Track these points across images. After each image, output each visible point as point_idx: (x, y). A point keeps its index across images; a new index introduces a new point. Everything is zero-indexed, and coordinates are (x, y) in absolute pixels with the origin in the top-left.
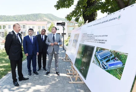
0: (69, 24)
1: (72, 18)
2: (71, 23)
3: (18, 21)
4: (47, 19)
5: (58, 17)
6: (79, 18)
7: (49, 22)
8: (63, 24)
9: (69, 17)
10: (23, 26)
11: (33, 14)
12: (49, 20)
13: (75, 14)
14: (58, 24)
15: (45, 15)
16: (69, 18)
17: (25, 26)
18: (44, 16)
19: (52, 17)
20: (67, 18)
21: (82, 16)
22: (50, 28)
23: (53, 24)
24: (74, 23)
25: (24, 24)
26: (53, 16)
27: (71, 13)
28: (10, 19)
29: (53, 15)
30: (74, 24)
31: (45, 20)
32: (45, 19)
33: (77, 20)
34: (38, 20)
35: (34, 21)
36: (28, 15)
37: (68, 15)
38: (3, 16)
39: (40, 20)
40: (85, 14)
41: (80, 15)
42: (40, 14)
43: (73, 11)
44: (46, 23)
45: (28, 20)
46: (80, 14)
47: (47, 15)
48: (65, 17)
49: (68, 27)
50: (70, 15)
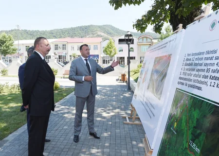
0: (141, 40)
1: (147, 26)
2: (145, 39)
3: (57, 38)
4: (103, 34)
5: (121, 30)
6: (162, 25)
7: (105, 39)
9: (142, 25)
10: (62, 46)
11: (81, 27)
12: (106, 35)
13: (153, 19)
14: (121, 41)
15: (99, 27)
17: (65, 45)
18: (99, 29)
19: (112, 31)
20: (136, 27)
21: (168, 19)
22: (106, 49)
23: (112, 41)
24: (150, 39)
25: (64, 43)
27: (145, 16)
29: (112, 27)
30: (150, 41)
31: (99, 36)
32: (99, 33)
33: (158, 29)
34: (88, 37)
35: (82, 37)
36: (73, 29)
37: (139, 21)
39: (92, 36)
41: (164, 19)
42: (91, 25)
43: (149, 12)
44: (100, 39)
45: (72, 37)
46: (165, 17)
47: (103, 28)
48: (134, 26)
49: (139, 45)
50: (143, 19)
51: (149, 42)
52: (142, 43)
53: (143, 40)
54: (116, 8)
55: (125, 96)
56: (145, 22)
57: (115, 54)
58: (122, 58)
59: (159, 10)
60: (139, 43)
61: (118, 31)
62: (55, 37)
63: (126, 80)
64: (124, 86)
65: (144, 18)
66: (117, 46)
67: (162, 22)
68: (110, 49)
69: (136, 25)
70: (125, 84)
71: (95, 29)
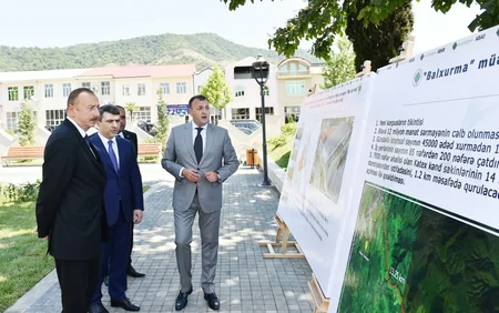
0: (284, 69)
1: (298, 42)
2: (293, 66)
3: (84, 66)
4: (195, 55)
5: (237, 46)
6: (329, 43)
7: (202, 67)
8: (259, 71)
9: (288, 40)
10: (101, 86)
11: (143, 39)
12: (202, 57)
13: (310, 26)
14: (239, 71)
15: (187, 38)
16: (284, 42)
17: (108, 83)
18: (186, 44)
19: (217, 49)
20: (276, 46)
21: (343, 29)
22: (206, 90)
23: (219, 72)
24: (306, 65)
25: (105, 79)
26: (218, 40)
27: (293, 21)
28: (54, 62)
29: (218, 38)
30: (305, 70)
31: (186, 60)
32: (187, 53)
33: (322, 49)
34: (160, 61)
35: (146, 63)
36: (123, 44)
37: (281, 31)
38: (30, 49)
39: (170, 58)
40: (359, 17)
41: (335, 28)
42: (168, 34)
43: (304, 14)
44: (191, 68)
45: (122, 62)
46: (335, 23)
47: (196, 41)
48: (270, 42)
49: (281, 80)
50: (289, 28)
51: (304, 73)
52: (286, 74)
53: (289, 68)
54: (233, 7)
55: (258, 200)
56: (294, 35)
57: (227, 102)
58: (243, 112)
59: (323, 9)
60: (281, 74)
61: (232, 49)
62: (80, 64)
63: (256, 163)
64: (253, 176)
65: (293, 27)
66: (231, 83)
67: (331, 34)
68: (214, 92)
69: (275, 40)
70: (255, 171)
71: (178, 44)
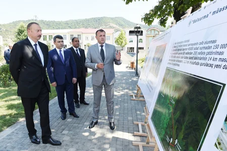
0: (149, 33)
1: (153, 19)
2: (153, 31)
3: (72, 28)
4: (115, 26)
6: (166, 20)
7: (117, 31)
8: (137, 32)
11: (95, 18)
12: (117, 27)
13: (159, 13)
14: (131, 32)
15: (112, 19)
16: (148, 19)
18: (111, 21)
19: (123, 23)
20: (144, 20)
21: (172, 14)
22: (118, 39)
23: (123, 32)
24: (157, 31)
25: (79, 34)
26: (124, 20)
27: (152, 10)
28: (61, 27)
30: (158, 33)
31: (111, 27)
32: (112, 25)
33: (163, 23)
36: (87, 20)
37: (147, 14)
38: (52, 21)
40: (179, 9)
41: (169, 14)
42: (104, 17)
43: (157, 7)
44: (112, 30)
45: (86, 28)
46: (169, 12)
47: (115, 20)
48: (142, 19)
49: (147, 37)
50: (150, 13)
53: (151, 32)
54: (127, 3)
55: (133, 80)
56: (152, 16)
57: (126, 44)
58: (132, 49)
59: (165, 6)
61: (129, 23)
62: (70, 27)
63: (134, 67)
64: (132, 72)
65: (152, 13)
66: (128, 37)
67: (167, 16)
68: (121, 40)
69: (144, 18)
70: (133, 70)
71: (108, 21)
